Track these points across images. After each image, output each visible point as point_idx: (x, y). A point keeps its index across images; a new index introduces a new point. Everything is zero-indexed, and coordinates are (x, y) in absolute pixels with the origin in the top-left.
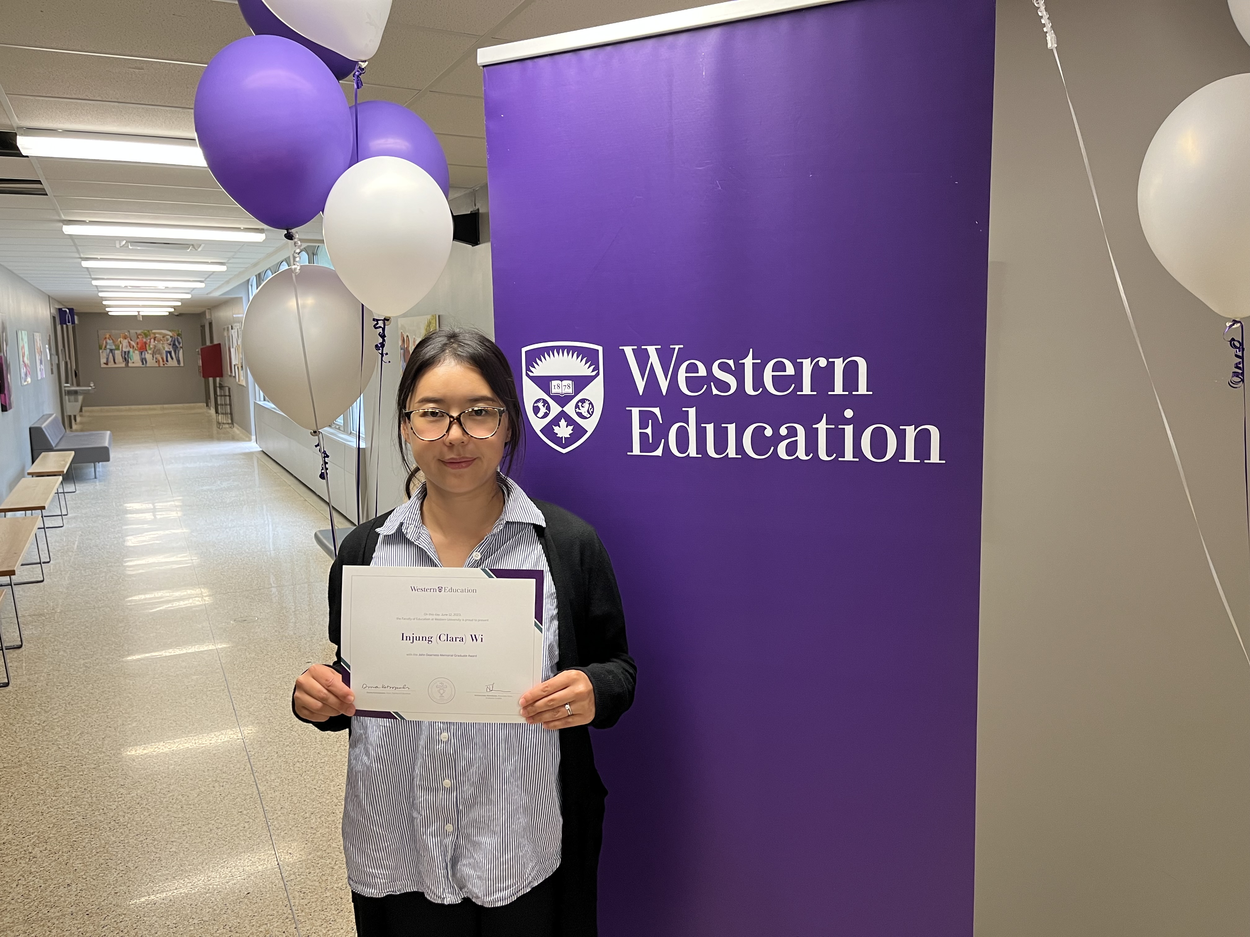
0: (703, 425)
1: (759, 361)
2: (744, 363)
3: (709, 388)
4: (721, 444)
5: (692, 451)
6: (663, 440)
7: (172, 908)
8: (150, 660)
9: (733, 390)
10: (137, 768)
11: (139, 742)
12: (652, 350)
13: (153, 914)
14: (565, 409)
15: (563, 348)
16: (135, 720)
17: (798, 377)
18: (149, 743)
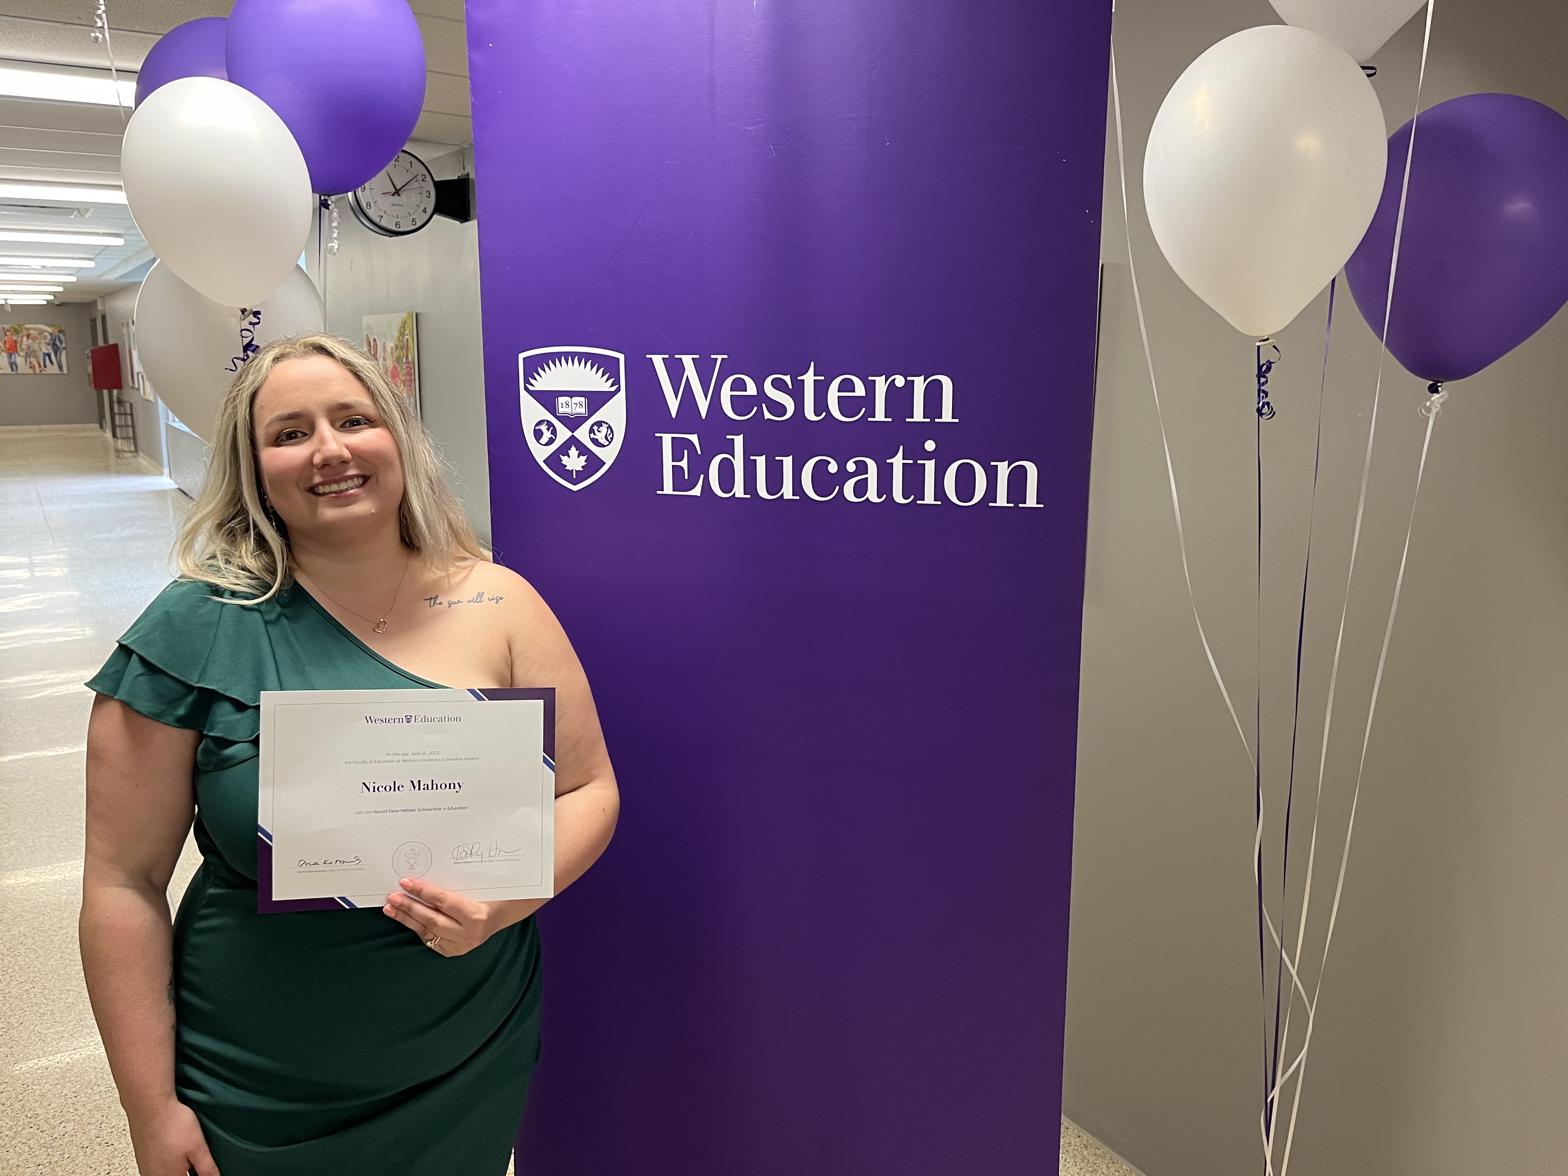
0: (752, 458)
1: (822, 378)
2: (804, 380)
3: (760, 412)
4: (774, 481)
5: (739, 491)
6: (702, 476)
7: (70, 1073)
8: (30, 761)
9: (788, 415)
10: (19, 899)
11: (20, 865)
12: (687, 360)
13: (44, 1082)
14: (576, 434)
15: (573, 355)
16: (14, 837)
17: (869, 400)
18: (32, 867)
